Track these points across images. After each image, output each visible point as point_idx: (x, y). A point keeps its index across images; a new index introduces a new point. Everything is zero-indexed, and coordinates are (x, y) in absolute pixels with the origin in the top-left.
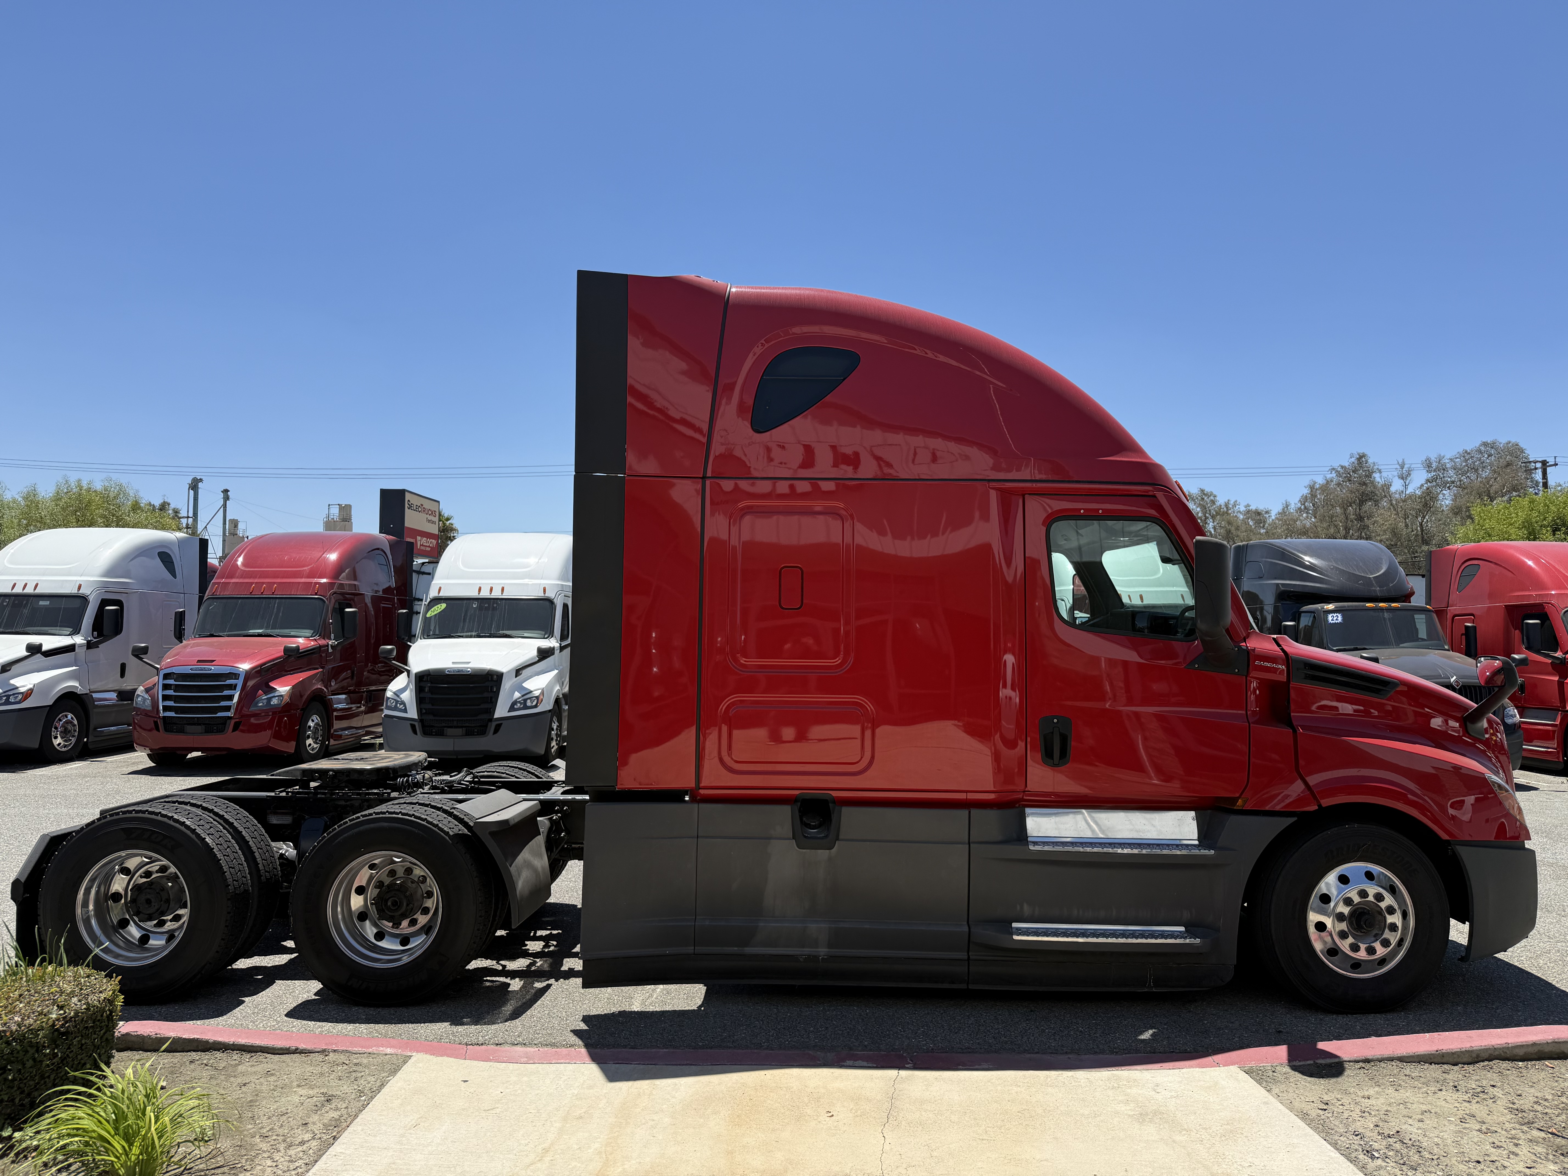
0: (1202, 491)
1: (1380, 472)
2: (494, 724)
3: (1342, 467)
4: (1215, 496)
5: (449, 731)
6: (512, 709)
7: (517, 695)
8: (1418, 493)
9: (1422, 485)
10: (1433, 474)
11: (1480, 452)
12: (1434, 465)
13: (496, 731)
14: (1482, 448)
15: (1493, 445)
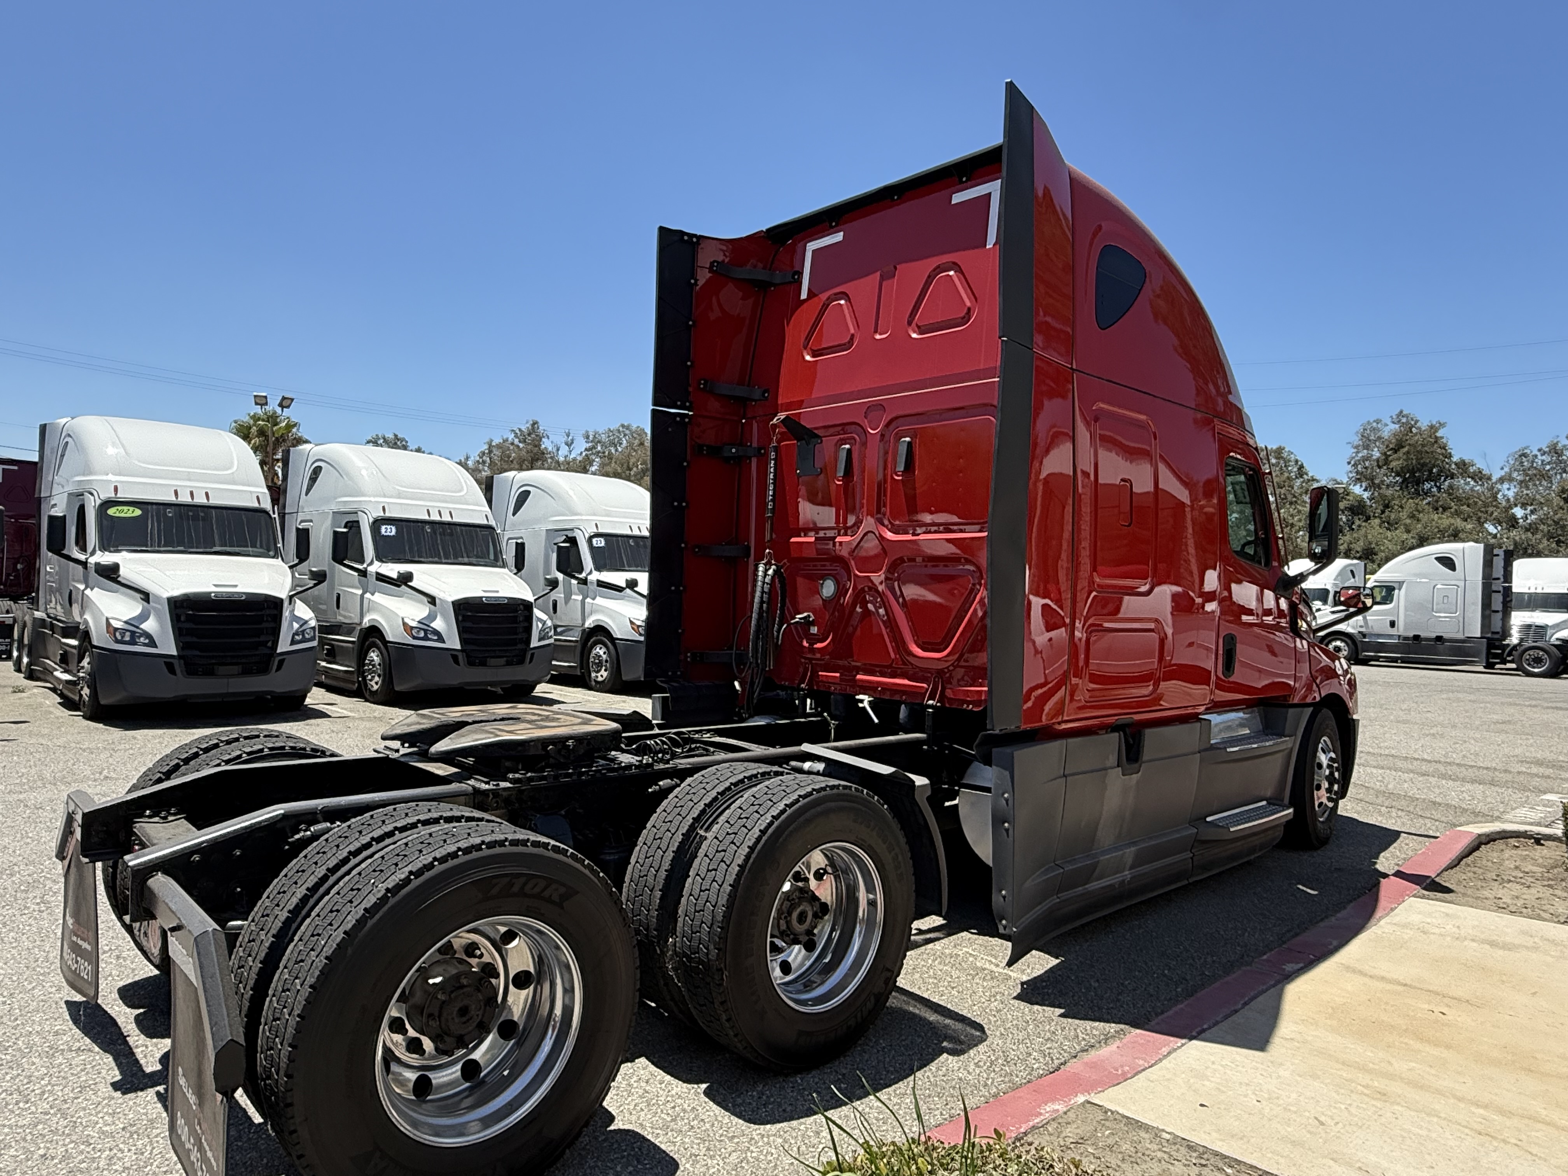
0: (396, 436)
1: (548, 438)
2: (277, 659)
3: (520, 430)
4: (407, 442)
5: (222, 670)
6: (293, 642)
7: (296, 626)
8: (579, 458)
9: (581, 453)
10: (590, 444)
11: (619, 431)
12: (591, 437)
13: (279, 668)
14: (621, 429)
15: (628, 428)
